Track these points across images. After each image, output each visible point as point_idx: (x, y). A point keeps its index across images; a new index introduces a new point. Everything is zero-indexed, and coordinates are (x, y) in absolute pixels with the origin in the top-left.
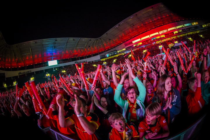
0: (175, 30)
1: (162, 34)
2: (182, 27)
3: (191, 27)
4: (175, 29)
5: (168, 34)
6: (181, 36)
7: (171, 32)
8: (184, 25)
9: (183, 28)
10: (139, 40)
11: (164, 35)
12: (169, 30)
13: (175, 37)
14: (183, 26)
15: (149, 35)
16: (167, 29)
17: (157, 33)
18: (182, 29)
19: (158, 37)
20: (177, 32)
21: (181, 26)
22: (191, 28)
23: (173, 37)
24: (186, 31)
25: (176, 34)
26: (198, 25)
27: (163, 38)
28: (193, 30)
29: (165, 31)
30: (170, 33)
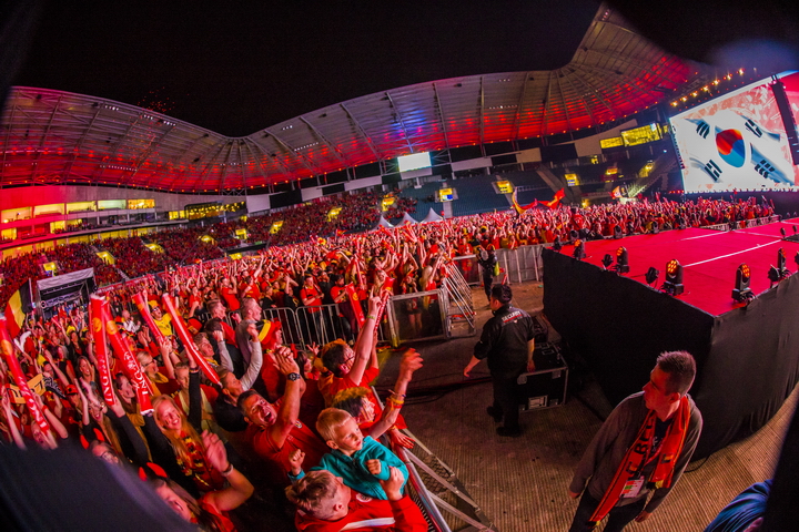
0: (56, 216)
1: (10, 224)
2: (89, 210)
3: (120, 213)
4: (59, 214)
5: (29, 229)
7: (42, 221)
8: (96, 204)
9: (90, 215)
11: (15, 231)
12: (40, 210)
13: (48, 245)
14: (91, 205)
16: (33, 205)
18: (84, 215)
20: (61, 225)
21: (83, 206)
22: (118, 217)
23: (42, 245)
24: (99, 227)
25: (58, 232)
26: (153, 211)
27: (10, 241)
28: (125, 224)
29: (22, 213)
30: (37, 227)
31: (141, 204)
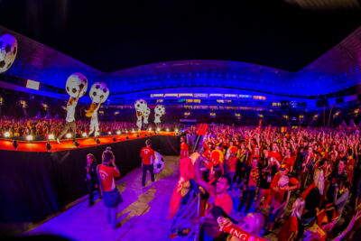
0: (220, 98)
1: (198, 98)
2: (235, 98)
3: (249, 100)
5: (207, 100)
6: (228, 108)
7: (213, 99)
8: (239, 96)
9: (236, 100)
10: (161, 95)
11: (200, 100)
12: (212, 95)
13: (215, 107)
15: (178, 92)
16: (209, 93)
17: (191, 95)
19: (190, 101)
20: (222, 101)
21: (234, 96)
22: (248, 102)
23: (213, 107)
25: (220, 103)
26: (265, 101)
28: (252, 105)
29: (204, 95)
30: (211, 100)
31: (260, 97)
